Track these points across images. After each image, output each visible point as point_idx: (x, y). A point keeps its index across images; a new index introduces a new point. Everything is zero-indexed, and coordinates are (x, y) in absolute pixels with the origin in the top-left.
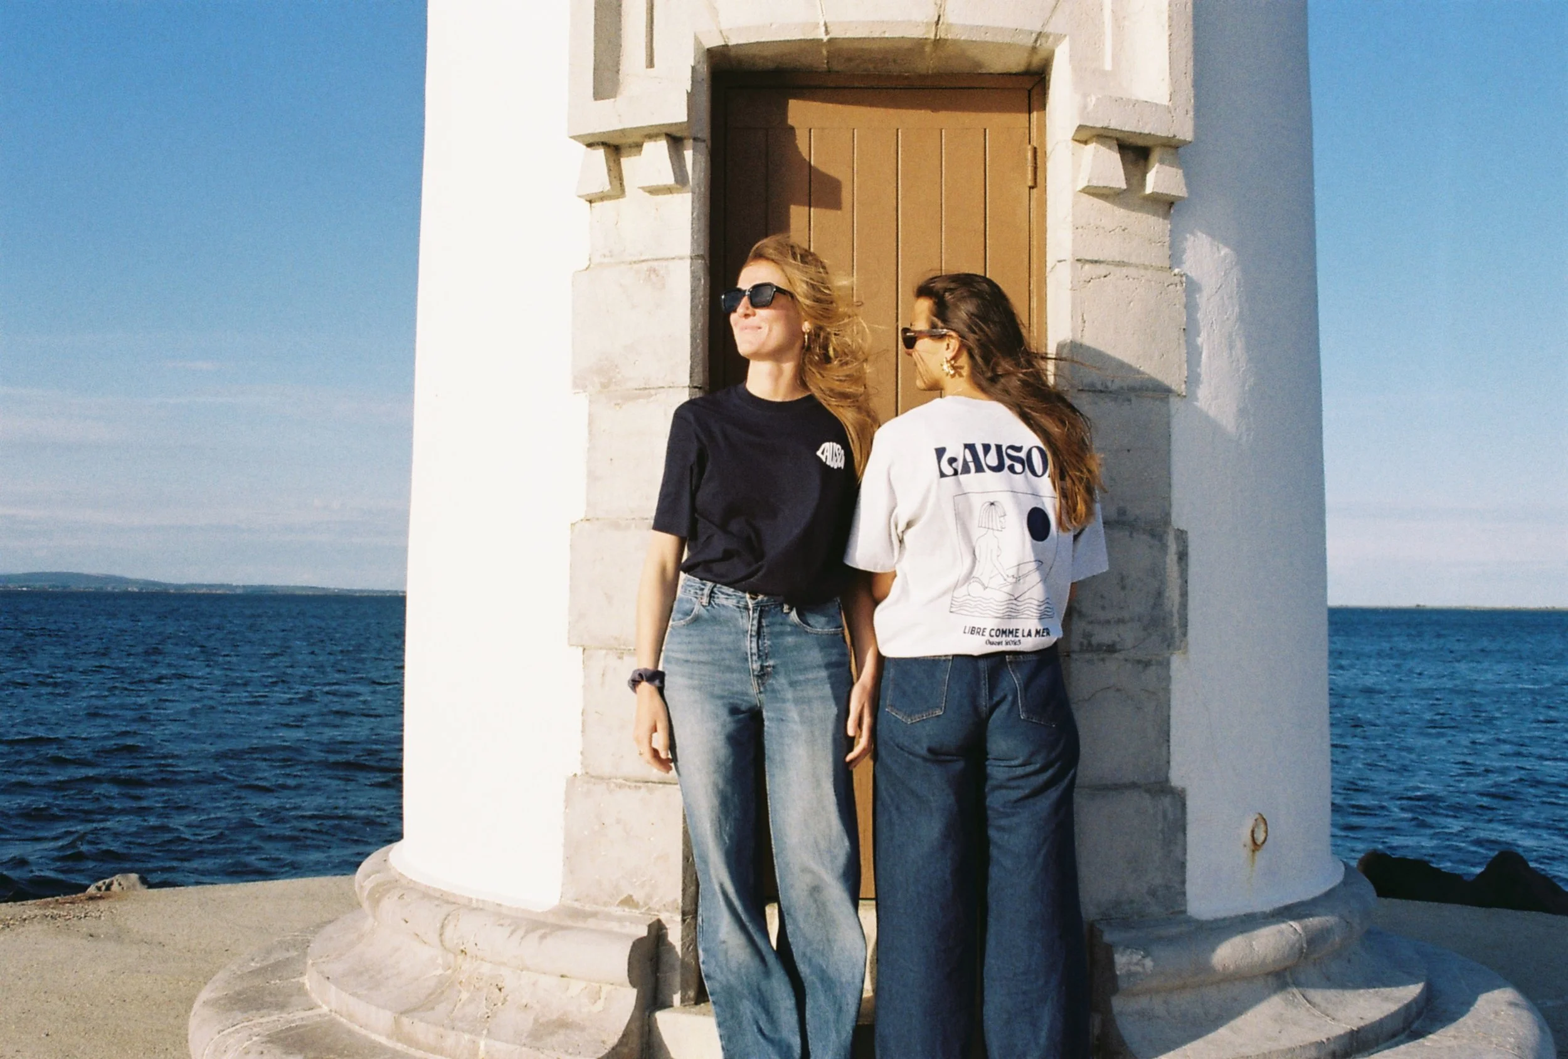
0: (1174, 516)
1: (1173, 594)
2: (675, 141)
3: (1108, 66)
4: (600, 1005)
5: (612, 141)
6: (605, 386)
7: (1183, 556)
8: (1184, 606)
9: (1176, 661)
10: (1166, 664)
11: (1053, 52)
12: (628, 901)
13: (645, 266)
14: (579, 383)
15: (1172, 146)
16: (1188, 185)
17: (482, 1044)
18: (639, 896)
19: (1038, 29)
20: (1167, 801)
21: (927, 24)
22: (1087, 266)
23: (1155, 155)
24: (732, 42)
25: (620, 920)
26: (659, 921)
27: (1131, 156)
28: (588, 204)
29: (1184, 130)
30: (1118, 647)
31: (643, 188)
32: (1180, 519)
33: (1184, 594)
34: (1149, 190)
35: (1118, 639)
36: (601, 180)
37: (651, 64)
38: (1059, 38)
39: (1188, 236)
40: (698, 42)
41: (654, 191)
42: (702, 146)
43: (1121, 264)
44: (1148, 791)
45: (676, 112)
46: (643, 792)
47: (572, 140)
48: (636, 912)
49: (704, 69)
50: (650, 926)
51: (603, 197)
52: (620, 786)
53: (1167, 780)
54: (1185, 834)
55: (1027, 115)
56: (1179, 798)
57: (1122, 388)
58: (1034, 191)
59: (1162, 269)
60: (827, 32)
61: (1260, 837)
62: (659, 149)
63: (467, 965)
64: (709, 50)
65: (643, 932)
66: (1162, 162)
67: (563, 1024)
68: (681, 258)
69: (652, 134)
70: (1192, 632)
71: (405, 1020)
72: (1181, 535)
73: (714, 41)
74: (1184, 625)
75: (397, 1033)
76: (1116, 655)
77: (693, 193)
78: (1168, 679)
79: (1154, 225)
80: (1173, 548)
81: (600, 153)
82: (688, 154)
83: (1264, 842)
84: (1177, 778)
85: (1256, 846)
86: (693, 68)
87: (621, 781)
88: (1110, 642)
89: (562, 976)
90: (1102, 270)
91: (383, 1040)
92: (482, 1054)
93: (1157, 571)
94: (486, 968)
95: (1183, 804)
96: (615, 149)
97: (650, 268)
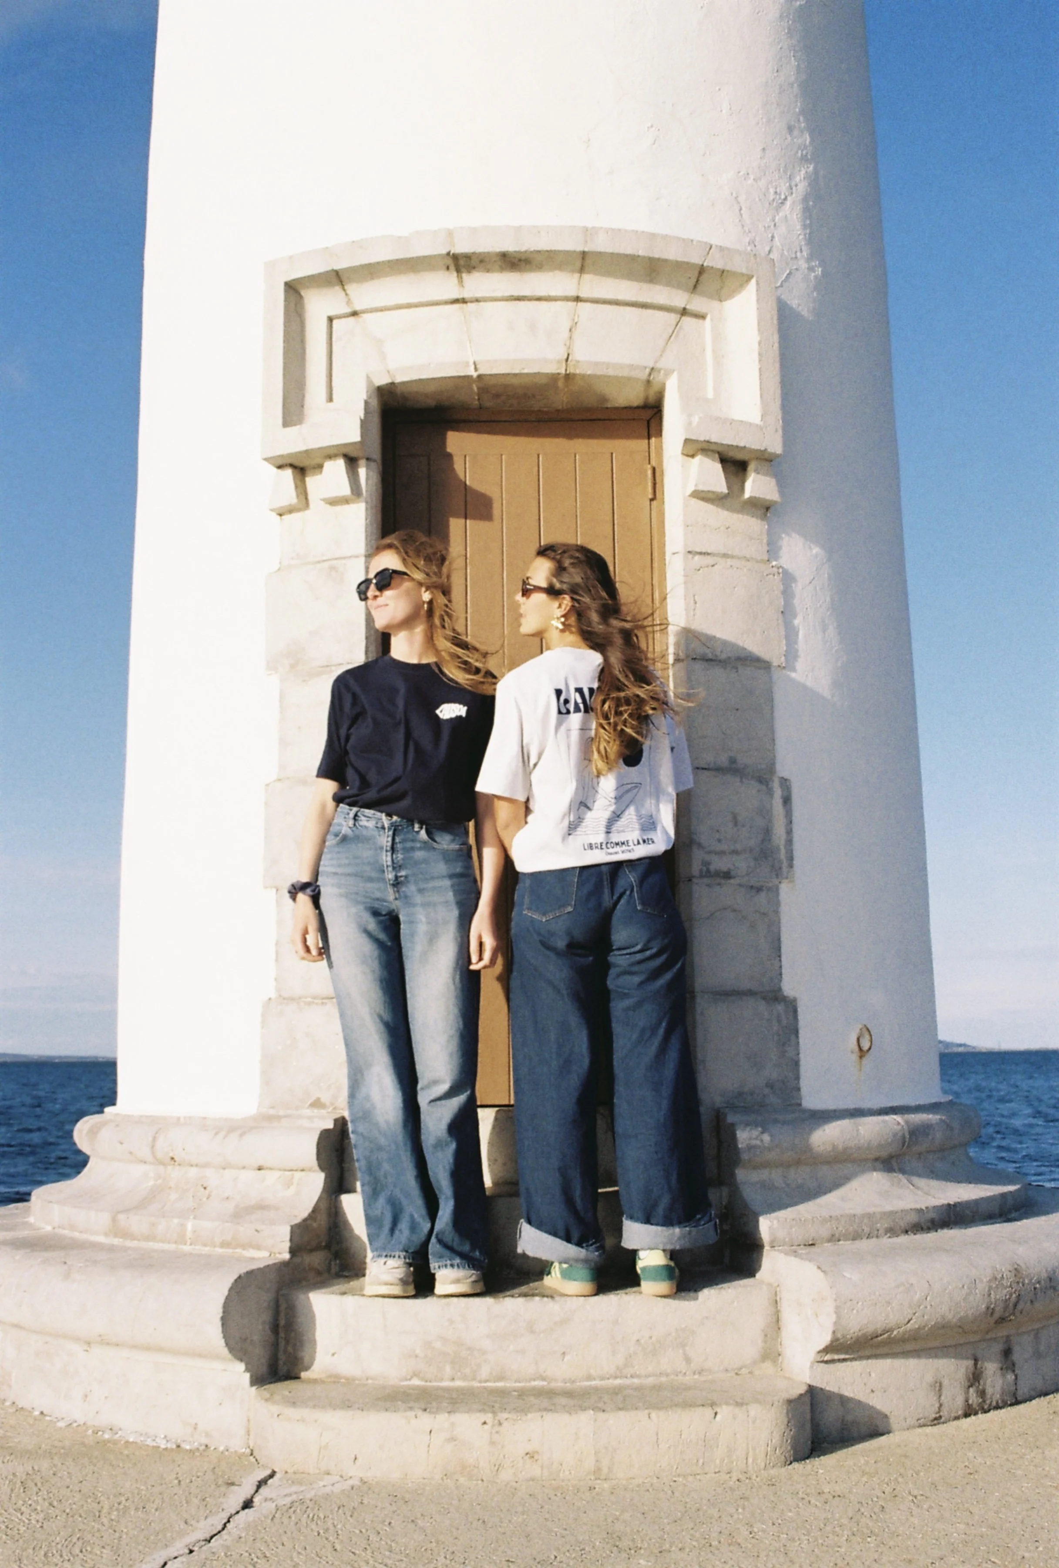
0: (778, 767)
1: (779, 831)
2: (351, 461)
3: (710, 394)
4: (292, 1190)
5: (297, 463)
6: (293, 666)
7: (787, 800)
8: (789, 842)
9: (784, 888)
10: (776, 891)
11: (665, 384)
12: (317, 1104)
13: (326, 565)
14: (272, 666)
15: (766, 459)
16: (781, 493)
17: (190, 1226)
18: (326, 1098)
19: (650, 364)
20: (780, 1008)
21: (559, 362)
22: (697, 557)
23: (752, 467)
24: (398, 379)
25: (310, 1118)
27: (732, 468)
28: (279, 517)
29: (775, 446)
30: (733, 873)
31: (324, 500)
32: (783, 770)
33: (789, 832)
34: (747, 495)
35: (732, 867)
36: (289, 496)
37: (330, 399)
38: (669, 373)
39: (783, 536)
40: (369, 381)
41: (334, 502)
42: (373, 464)
43: (725, 556)
44: (764, 998)
45: (352, 434)
47: (266, 463)
48: (323, 1112)
49: (375, 403)
50: (336, 1121)
51: (291, 510)
52: (309, 1004)
53: (780, 989)
54: (797, 1037)
55: (646, 441)
56: (792, 1006)
57: (729, 658)
58: (654, 503)
59: (762, 561)
60: (476, 369)
61: (866, 1045)
62: (336, 468)
63: (175, 1173)
64: (379, 388)
65: (330, 1125)
66: (757, 471)
67: (262, 1207)
68: (357, 557)
69: (330, 454)
70: (797, 865)
71: (121, 1217)
72: (785, 783)
73: (382, 380)
74: (791, 859)
75: (116, 1230)
76: (732, 881)
77: (367, 503)
78: (778, 903)
79: (754, 525)
80: (778, 793)
81: (288, 473)
82: (362, 472)
83: (870, 1049)
84: (788, 988)
85: (862, 1053)
86: (366, 403)
87: (309, 999)
88: (725, 870)
89: (259, 1169)
90: (709, 560)
91: (101, 1239)
92: (189, 1234)
93: (765, 813)
94: (193, 1172)
95: (795, 1011)
96: (300, 468)
97: (331, 566)
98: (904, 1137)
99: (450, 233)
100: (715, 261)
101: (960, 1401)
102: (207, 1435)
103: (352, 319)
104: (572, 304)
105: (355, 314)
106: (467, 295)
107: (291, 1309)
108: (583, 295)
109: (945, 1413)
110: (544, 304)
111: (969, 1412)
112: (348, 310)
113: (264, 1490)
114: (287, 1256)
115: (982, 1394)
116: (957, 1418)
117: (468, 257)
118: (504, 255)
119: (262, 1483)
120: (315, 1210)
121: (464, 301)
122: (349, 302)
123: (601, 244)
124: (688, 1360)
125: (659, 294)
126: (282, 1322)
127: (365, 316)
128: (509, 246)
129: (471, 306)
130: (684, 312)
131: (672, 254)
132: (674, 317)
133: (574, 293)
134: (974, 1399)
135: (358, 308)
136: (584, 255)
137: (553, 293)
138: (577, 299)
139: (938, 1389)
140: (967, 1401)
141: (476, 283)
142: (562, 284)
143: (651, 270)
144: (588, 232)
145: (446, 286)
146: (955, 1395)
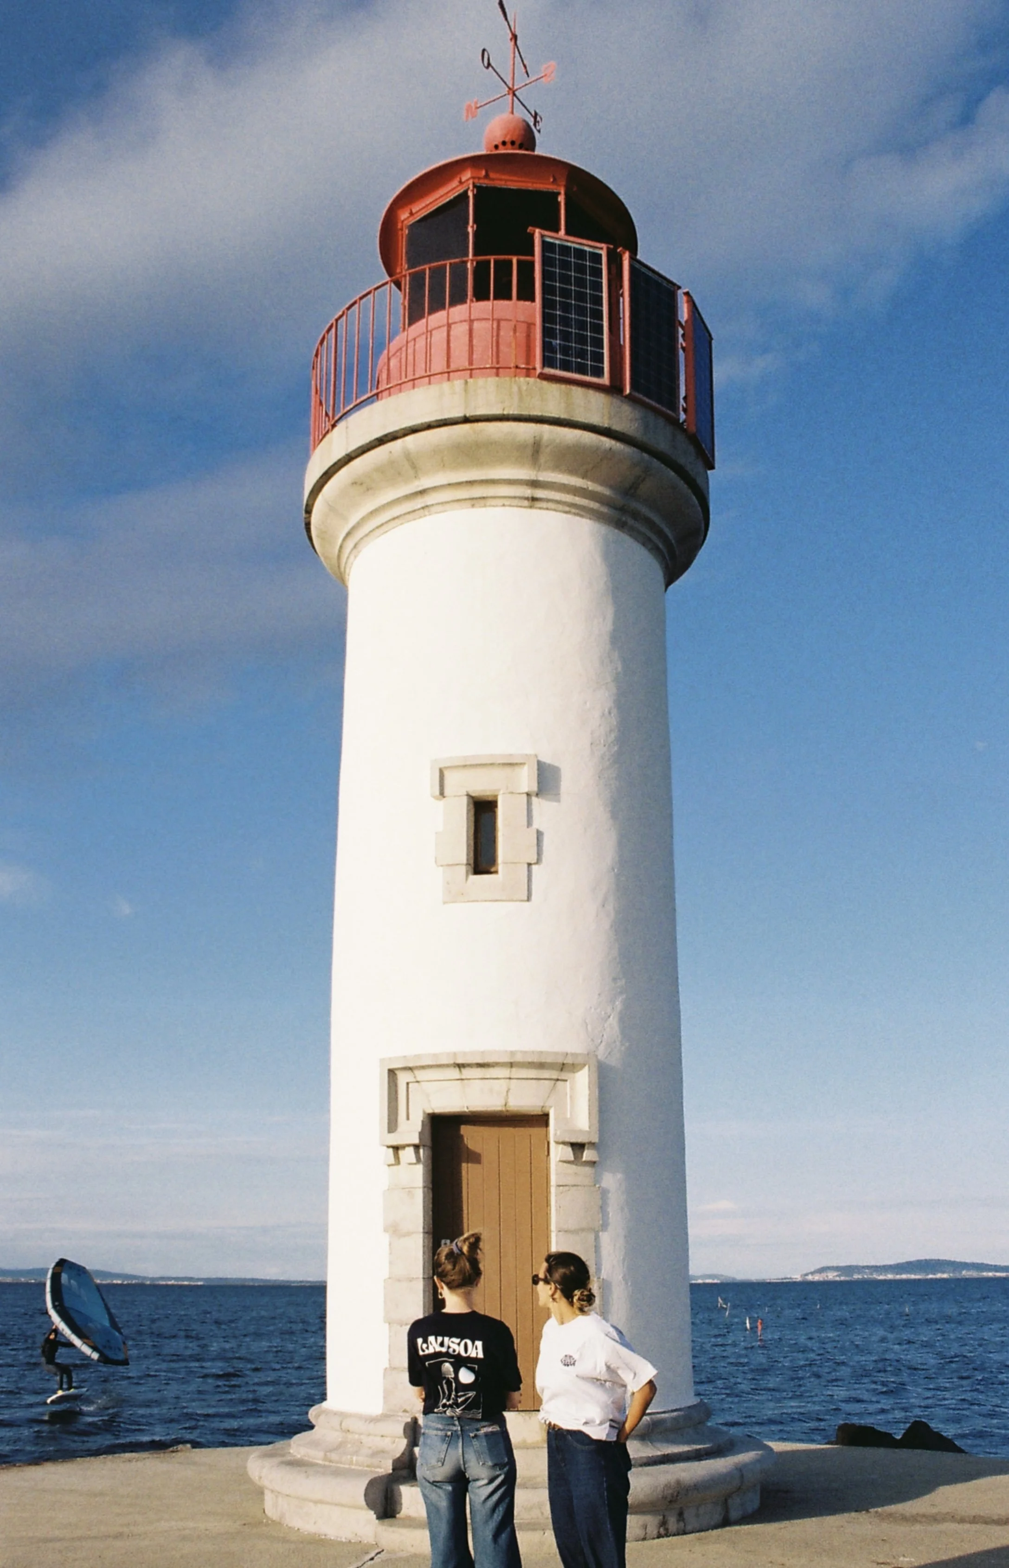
2: (416, 1147)
3: (569, 1116)
4: (395, 1445)
5: (395, 1147)
6: (393, 1229)
11: (549, 1112)
12: (405, 1411)
13: (407, 1190)
14: (385, 1230)
15: (592, 1145)
16: (600, 1157)
17: (354, 1458)
18: (408, 1409)
19: (542, 1104)
21: (501, 1106)
22: (561, 1188)
23: (586, 1147)
24: (436, 1111)
25: (401, 1417)
27: (576, 1149)
28: (388, 1167)
29: (595, 1139)
31: (406, 1163)
34: (584, 1159)
36: (392, 1160)
37: (408, 1118)
38: (551, 1107)
39: (602, 1174)
40: (424, 1111)
41: (410, 1164)
42: (426, 1148)
43: (575, 1185)
45: (416, 1141)
47: (382, 1145)
48: (407, 1414)
49: (427, 1121)
50: (412, 1418)
51: (393, 1165)
55: (543, 1130)
58: (548, 1157)
59: (590, 1186)
60: (467, 1108)
62: (411, 1150)
63: (350, 1436)
64: (429, 1114)
65: (409, 1420)
66: (588, 1149)
67: (383, 1452)
68: (420, 1187)
69: (409, 1145)
71: (328, 1454)
73: (430, 1111)
75: (325, 1458)
77: (423, 1164)
79: (588, 1170)
81: (391, 1150)
82: (421, 1151)
86: (423, 1120)
89: (382, 1436)
90: (567, 1188)
91: (320, 1462)
92: (354, 1462)
94: (357, 1436)
96: (396, 1149)
97: (410, 1191)
98: (649, 1426)
99: (455, 1054)
100: (569, 1060)
101: (655, 1532)
102: (361, 1537)
103: (417, 1084)
104: (508, 1080)
105: (418, 1082)
106: (463, 1077)
107: (392, 1491)
108: (512, 1077)
109: (648, 1536)
110: (495, 1081)
111: (659, 1536)
112: (415, 1080)
113: (379, 1556)
114: (391, 1471)
115: (667, 1530)
116: (654, 1539)
117: (462, 1064)
118: (478, 1063)
119: (379, 1553)
120: (403, 1454)
121: (462, 1079)
122: (415, 1077)
123: (519, 1058)
124: (542, 1513)
125: (546, 1074)
126: (389, 1496)
127: (422, 1083)
128: (480, 1060)
129: (466, 1081)
130: (558, 1080)
131: (549, 1060)
132: (553, 1082)
133: (509, 1076)
134: (662, 1530)
135: (419, 1080)
136: (512, 1062)
137: (499, 1077)
138: (510, 1078)
139: (645, 1527)
140: (659, 1532)
141: (467, 1073)
142: (503, 1072)
143: (541, 1066)
144: (512, 1053)
145: (455, 1073)
146: (652, 1530)
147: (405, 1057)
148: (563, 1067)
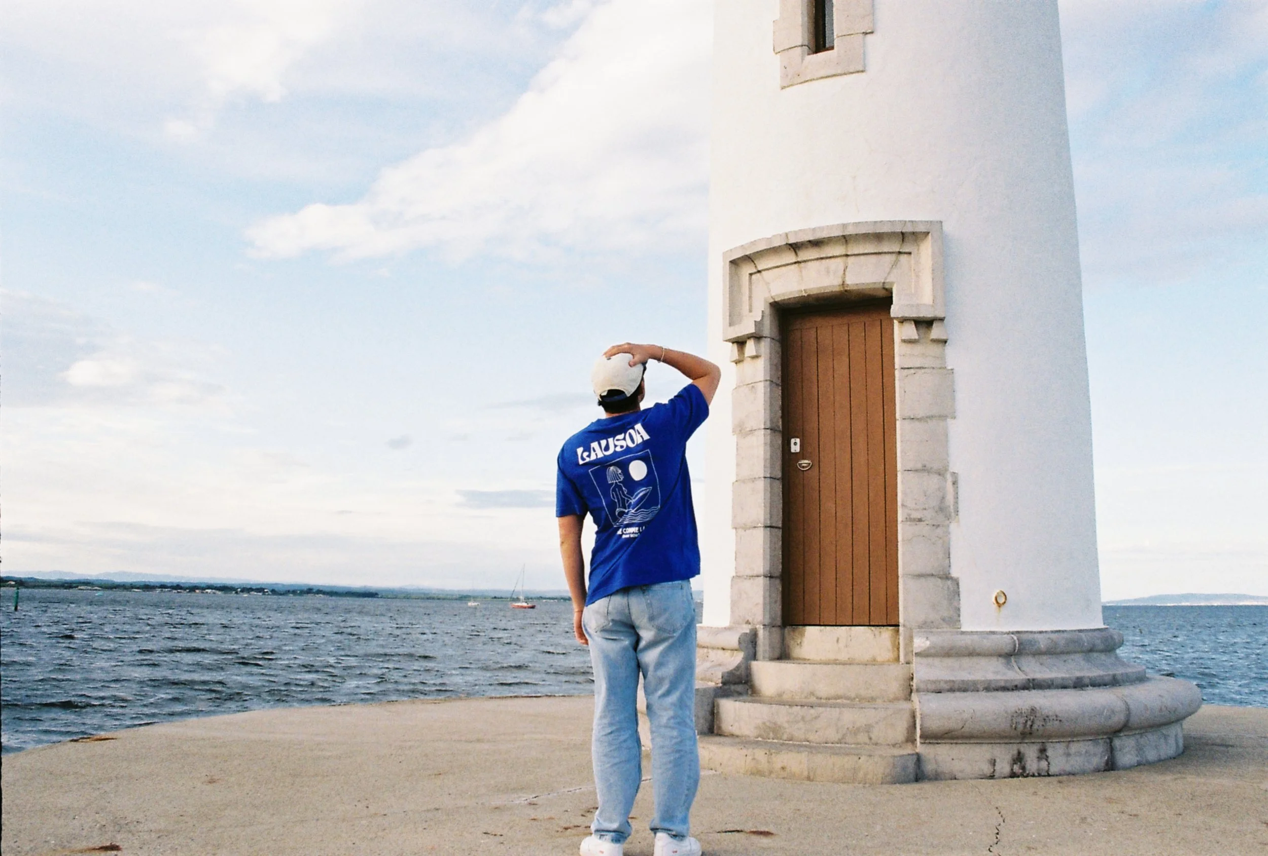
0: (951, 465)
1: (950, 498)
2: (758, 339)
3: (913, 291)
4: (732, 658)
5: (740, 341)
6: (740, 431)
7: (955, 483)
8: (956, 502)
9: (953, 527)
10: (948, 527)
11: (891, 287)
12: (746, 621)
13: (751, 385)
14: (734, 431)
15: (940, 320)
19: (883, 281)
20: (949, 582)
21: (839, 285)
22: (908, 371)
23: (934, 324)
24: (776, 300)
25: (743, 628)
26: (756, 628)
27: (920, 326)
28: (734, 365)
29: (941, 313)
30: (923, 519)
31: (749, 357)
32: (953, 468)
33: (956, 498)
34: (931, 338)
35: (922, 516)
36: (736, 356)
37: (750, 311)
38: (894, 283)
40: (765, 300)
41: (752, 358)
43: (921, 368)
44: (940, 578)
46: (752, 580)
47: (725, 342)
48: (747, 624)
49: (768, 311)
50: (752, 629)
51: (739, 362)
52: (745, 579)
53: (949, 573)
54: (959, 597)
56: (956, 582)
57: (923, 417)
59: (942, 368)
60: (805, 292)
61: (1001, 600)
62: (752, 343)
64: (771, 304)
65: (749, 630)
66: (936, 326)
68: (760, 381)
70: (960, 513)
72: (954, 475)
73: (772, 301)
74: (957, 512)
76: (922, 523)
77: (765, 358)
78: (949, 533)
79: (937, 350)
80: (950, 480)
81: (735, 345)
82: (762, 343)
83: (1004, 603)
84: (954, 573)
85: (998, 604)
86: (764, 312)
87: (745, 577)
88: (919, 517)
90: (912, 371)
93: (942, 489)
95: (958, 584)
96: (740, 343)
97: (752, 386)
99: (786, 235)
100: (908, 229)
101: (1007, 770)
103: (758, 275)
104: (845, 258)
105: (759, 272)
106: (799, 260)
107: (717, 706)
108: (849, 253)
109: (997, 775)
110: (833, 260)
111: (1013, 775)
112: (755, 270)
115: (1023, 768)
116: (1005, 778)
117: (796, 244)
118: (810, 241)
120: (737, 667)
121: (799, 262)
122: (757, 267)
123: (850, 231)
125: (886, 247)
126: (713, 711)
127: (763, 272)
128: (811, 238)
129: (802, 265)
130: (900, 253)
131: (887, 229)
132: (894, 257)
133: (844, 253)
134: (1016, 768)
135: (759, 270)
136: (844, 237)
137: (835, 255)
138: (847, 255)
139: (993, 763)
140: (1012, 770)
141: (804, 255)
142: (838, 250)
143: (878, 237)
144: (844, 226)
145: (790, 257)
146: (1004, 767)
147: (742, 246)
148: (903, 236)
